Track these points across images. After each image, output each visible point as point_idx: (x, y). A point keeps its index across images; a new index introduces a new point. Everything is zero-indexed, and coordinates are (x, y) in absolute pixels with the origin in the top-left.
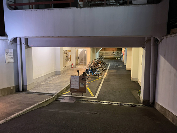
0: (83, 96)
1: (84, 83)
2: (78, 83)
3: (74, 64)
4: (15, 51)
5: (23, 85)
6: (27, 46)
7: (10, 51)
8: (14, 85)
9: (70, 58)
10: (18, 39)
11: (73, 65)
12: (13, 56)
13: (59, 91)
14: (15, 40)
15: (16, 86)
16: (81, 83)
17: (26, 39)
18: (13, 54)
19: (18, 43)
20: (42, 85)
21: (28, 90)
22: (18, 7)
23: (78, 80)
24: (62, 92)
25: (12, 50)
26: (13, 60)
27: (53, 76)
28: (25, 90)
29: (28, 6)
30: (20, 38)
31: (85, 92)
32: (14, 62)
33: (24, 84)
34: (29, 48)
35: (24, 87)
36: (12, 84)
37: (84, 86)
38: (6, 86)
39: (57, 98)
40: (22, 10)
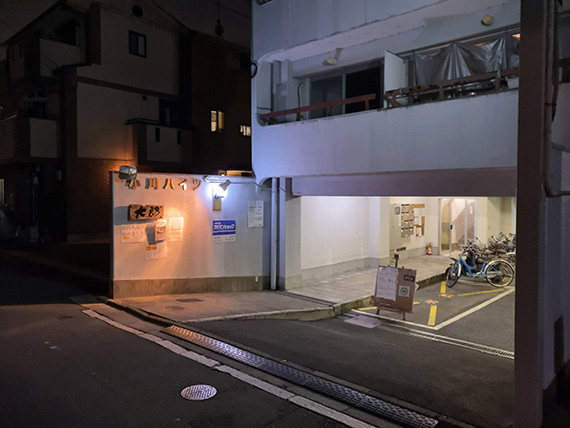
0: (404, 319)
1: (408, 288)
2: (394, 286)
3: (435, 244)
4: (268, 206)
5: (278, 277)
6: (291, 195)
7: (257, 205)
8: (261, 274)
9: (422, 227)
10: (274, 181)
11: (430, 246)
12: (262, 216)
13: (350, 301)
14: (268, 182)
15: (264, 277)
16: (401, 287)
17: (289, 181)
18: (262, 212)
19: (274, 188)
20: (320, 285)
21: (286, 288)
22: (278, 118)
23: (394, 279)
24: (358, 304)
25: (262, 202)
26: (261, 222)
27: (359, 270)
28: (280, 288)
29: (295, 115)
30: (278, 179)
31: (409, 310)
32: (264, 227)
33: (281, 275)
34: (295, 199)
35: (280, 281)
36: (258, 273)
37: (408, 296)
38: (245, 273)
39: (342, 315)
40: (284, 125)
